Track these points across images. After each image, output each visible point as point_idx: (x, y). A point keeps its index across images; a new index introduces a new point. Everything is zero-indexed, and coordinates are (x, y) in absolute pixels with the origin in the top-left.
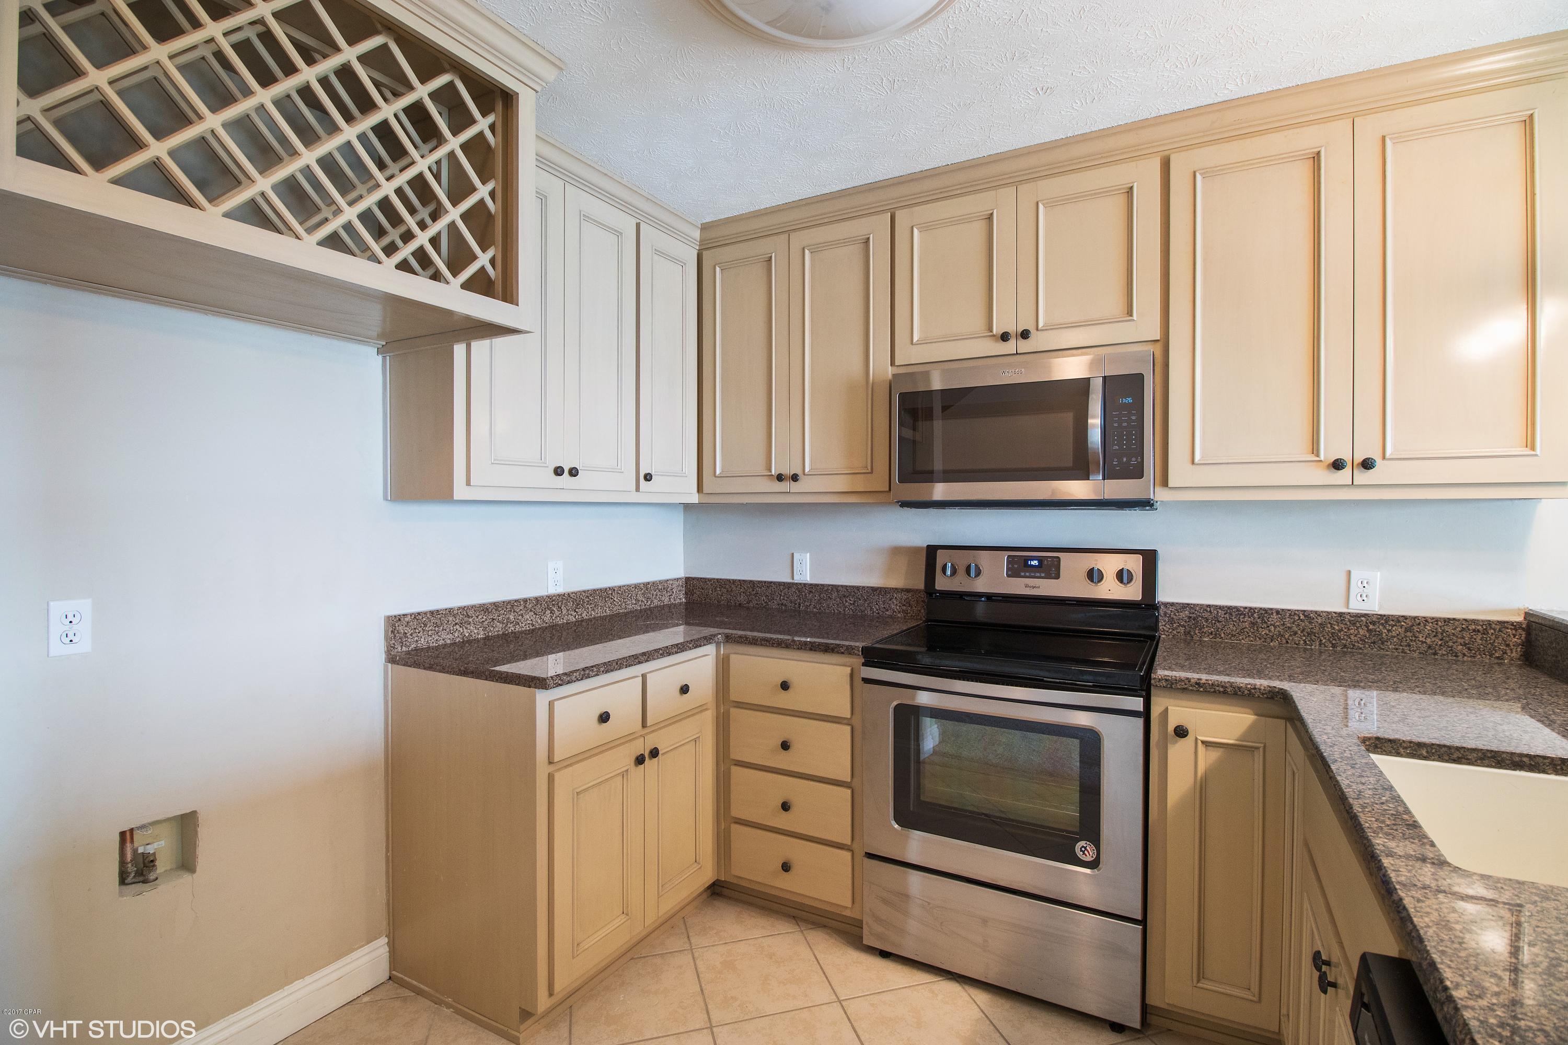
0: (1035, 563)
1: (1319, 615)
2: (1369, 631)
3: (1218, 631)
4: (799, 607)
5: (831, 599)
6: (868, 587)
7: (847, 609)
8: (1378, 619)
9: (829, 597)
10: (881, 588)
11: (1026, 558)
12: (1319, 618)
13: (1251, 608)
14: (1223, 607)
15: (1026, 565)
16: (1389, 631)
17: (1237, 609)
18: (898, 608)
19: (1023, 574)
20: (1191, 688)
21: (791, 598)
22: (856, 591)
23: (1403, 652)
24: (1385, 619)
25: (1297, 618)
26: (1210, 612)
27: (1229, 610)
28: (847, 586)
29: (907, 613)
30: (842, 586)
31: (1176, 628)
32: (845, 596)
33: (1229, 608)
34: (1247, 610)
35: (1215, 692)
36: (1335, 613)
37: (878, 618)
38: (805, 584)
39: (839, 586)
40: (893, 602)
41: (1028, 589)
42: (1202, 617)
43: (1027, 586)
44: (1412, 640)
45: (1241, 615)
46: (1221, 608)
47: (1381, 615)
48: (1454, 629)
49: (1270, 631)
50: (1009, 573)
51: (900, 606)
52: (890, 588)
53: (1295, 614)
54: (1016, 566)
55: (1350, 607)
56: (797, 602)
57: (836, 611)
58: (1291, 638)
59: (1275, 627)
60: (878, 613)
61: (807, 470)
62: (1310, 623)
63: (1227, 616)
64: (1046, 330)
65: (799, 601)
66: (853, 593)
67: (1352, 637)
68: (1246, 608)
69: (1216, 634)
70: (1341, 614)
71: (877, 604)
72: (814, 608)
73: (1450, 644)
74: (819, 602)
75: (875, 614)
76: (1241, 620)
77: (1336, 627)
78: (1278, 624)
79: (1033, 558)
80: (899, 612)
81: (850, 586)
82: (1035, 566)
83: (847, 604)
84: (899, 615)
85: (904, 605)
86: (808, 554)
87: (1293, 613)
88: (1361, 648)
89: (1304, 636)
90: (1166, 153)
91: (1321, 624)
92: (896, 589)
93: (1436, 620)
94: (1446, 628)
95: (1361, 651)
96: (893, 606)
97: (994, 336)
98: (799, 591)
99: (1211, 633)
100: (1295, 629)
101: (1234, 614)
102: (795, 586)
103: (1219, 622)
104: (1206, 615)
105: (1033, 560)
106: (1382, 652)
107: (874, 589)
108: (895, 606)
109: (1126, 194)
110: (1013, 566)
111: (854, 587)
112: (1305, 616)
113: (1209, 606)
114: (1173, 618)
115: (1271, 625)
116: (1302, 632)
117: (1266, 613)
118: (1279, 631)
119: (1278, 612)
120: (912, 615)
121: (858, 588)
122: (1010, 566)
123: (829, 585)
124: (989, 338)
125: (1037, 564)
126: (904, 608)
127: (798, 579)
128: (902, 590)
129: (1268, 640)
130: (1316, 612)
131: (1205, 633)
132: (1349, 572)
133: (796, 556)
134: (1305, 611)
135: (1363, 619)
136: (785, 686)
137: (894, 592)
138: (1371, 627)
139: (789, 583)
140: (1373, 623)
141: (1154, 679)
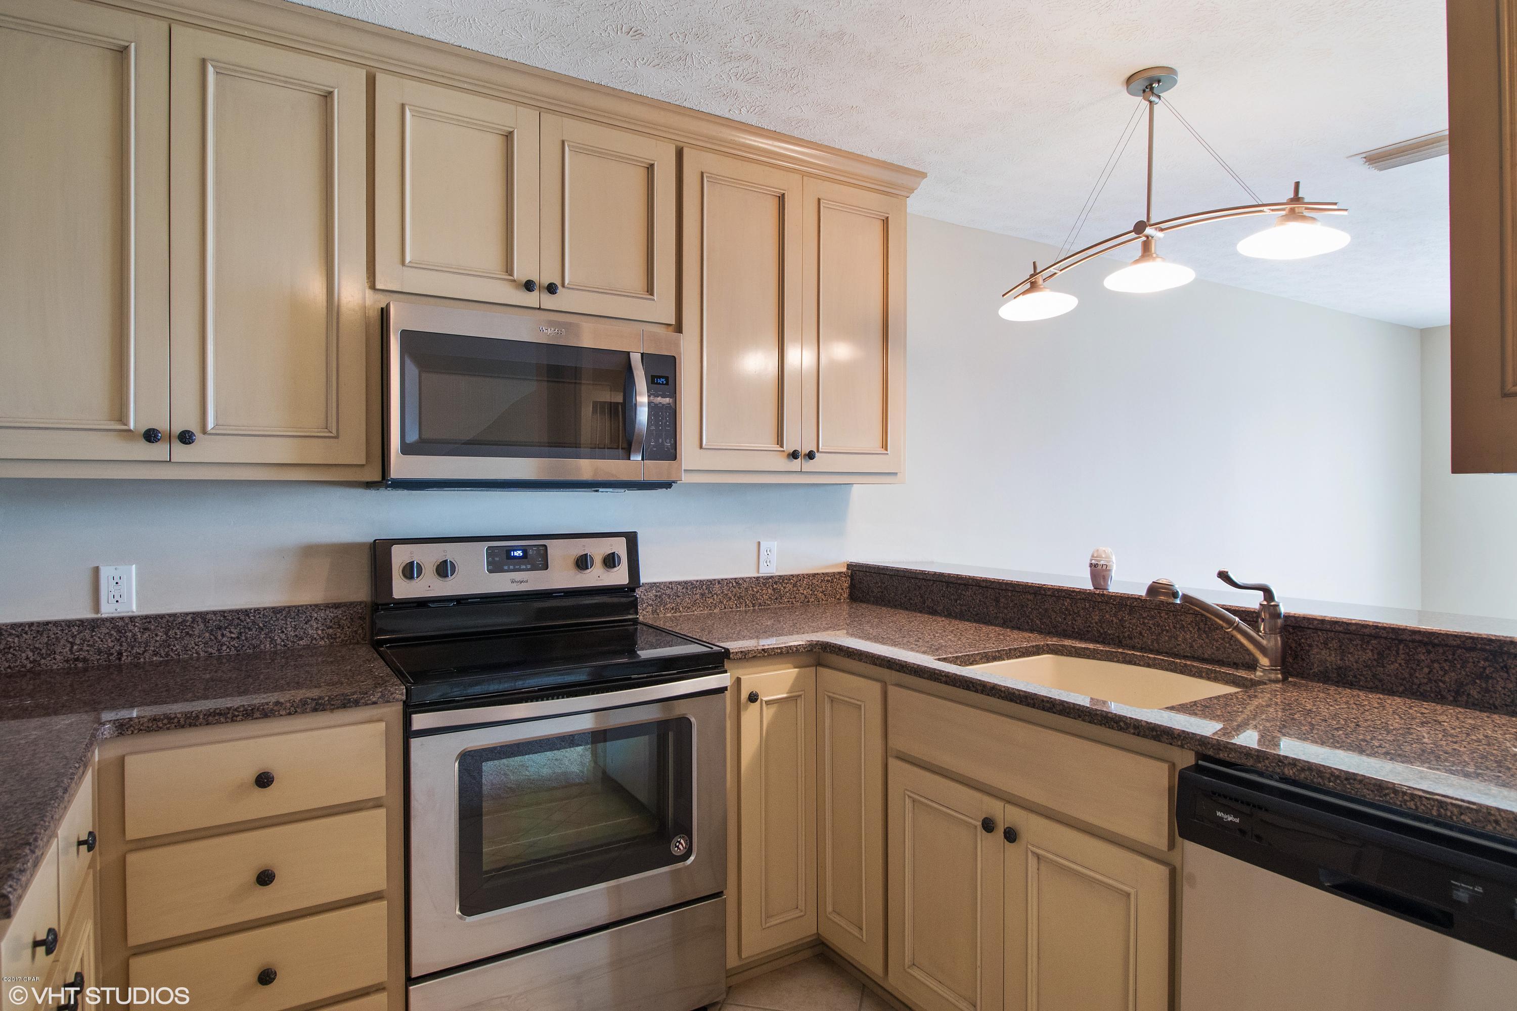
0: (519, 553)
1: (745, 581)
2: (774, 589)
3: (677, 605)
4: (120, 659)
5: (191, 636)
6: (265, 609)
7: (224, 648)
8: (779, 579)
9: (187, 633)
10: (289, 607)
11: (508, 548)
12: (745, 583)
13: (701, 581)
14: (681, 582)
15: (509, 557)
16: (784, 588)
17: (691, 582)
18: (320, 632)
19: (506, 568)
20: (759, 655)
21: (99, 644)
22: (242, 618)
23: (792, 603)
24: (783, 579)
25: (731, 585)
26: (672, 588)
27: (685, 584)
28: (224, 612)
29: (335, 639)
30: (215, 613)
31: (646, 608)
32: (220, 628)
33: (686, 583)
34: (698, 583)
35: (775, 654)
36: (754, 578)
37: (285, 652)
38: (132, 619)
39: (207, 613)
40: (311, 626)
41: (515, 584)
42: (666, 594)
43: (513, 582)
44: (796, 593)
45: (693, 588)
46: (679, 583)
47: (780, 576)
48: (818, 581)
49: (714, 600)
50: (490, 567)
51: (323, 630)
52: (306, 605)
53: (730, 582)
54: (497, 559)
55: (760, 572)
56: (113, 651)
57: (202, 654)
58: (727, 604)
59: (717, 596)
60: (285, 646)
61: (210, 425)
62: (739, 588)
63: (684, 590)
64: (573, 289)
65: (117, 648)
66: (236, 622)
67: (764, 596)
68: (697, 581)
69: (676, 609)
70: (757, 578)
71: (283, 632)
72: (155, 655)
73: (816, 593)
74: (166, 644)
75: (279, 647)
76: (694, 592)
77: (755, 590)
78: (719, 592)
79: (516, 549)
80: (322, 638)
81: (231, 611)
82: (519, 557)
83: (225, 639)
84: (322, 643)
85: (331, 627)
86: (134, 566)
87: (728, 581)
88: (769, 605)
89: (736, 600)
90: (681, 144)
91: (746, 589)
92: (316, 606)
93: (809, 575)
94: (814, 581)
95: (769, 607)
96: (311, 632)
97: (514, 281)
98: (119, 632)
99: (673, 609)
100: (730, 595)
101: (689, 588)
102: (108, 624)
103: (678, 597)
104: (668, 592)
105: (516, 550)
106: (781, 606)
107: (276, 611)
108: (314, 630)
109: (646, 169)
110: (493, 559)
111: (238, 611)
112: (737, 583)
113: (671, 583)
114: (643, 599)
115: (715, 594)
116: (734, 597)
117: (711, 584)
118: (720, 599)
119: (719, 582)
120: (343, 640)
121: (246, 612)
122: (490, 559)
123: (187, 614)
124: (505, 282)
125: (521, 554)
126: (331, 631)
127: (108, 610)
128: (327, 606)
129: (713, 608)
130: (743, 579)
131: (668, 609)
132: (759, 543)
133: (106, 573)
134: (736, 579)
135: (770, 580)
136: (264, 780)
137: (313, 610)
138: (775, 586)
139: (93, 620)
140: (776, 583)
141: (733, 653)
